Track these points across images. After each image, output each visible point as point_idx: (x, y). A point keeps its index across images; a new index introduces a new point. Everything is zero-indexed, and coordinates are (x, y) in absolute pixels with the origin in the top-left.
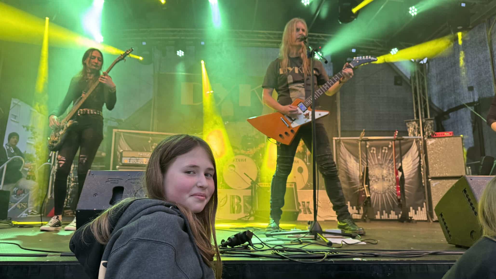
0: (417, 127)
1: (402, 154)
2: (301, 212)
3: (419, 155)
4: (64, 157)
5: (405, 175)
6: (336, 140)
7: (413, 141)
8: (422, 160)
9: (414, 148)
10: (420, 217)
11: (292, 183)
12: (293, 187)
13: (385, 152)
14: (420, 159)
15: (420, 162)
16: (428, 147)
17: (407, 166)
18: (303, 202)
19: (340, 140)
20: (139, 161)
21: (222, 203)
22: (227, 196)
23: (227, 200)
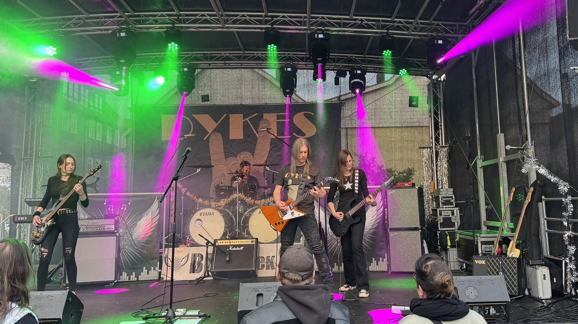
3: (384, 205)
4: (47, 250)
10: (381, 268)
11: (254, 239)
15: (384, 211)
16: (388, 197)
21: (183, 262)
22: (188, 255)
23: (188, 259)
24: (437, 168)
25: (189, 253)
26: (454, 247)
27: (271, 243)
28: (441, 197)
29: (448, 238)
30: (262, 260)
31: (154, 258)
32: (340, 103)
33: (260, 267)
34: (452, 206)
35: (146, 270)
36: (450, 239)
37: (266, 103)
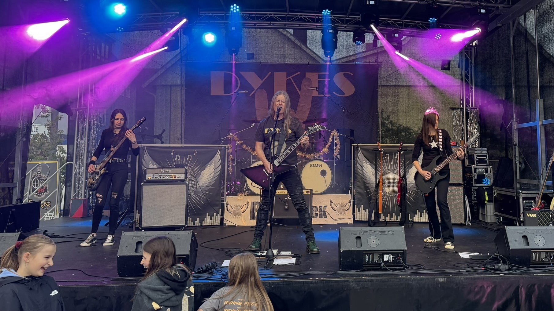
4: (101, 196)
6: (354, 146)
10: (425, 219)
11: (309, 190)
12: (310, 194)
19: (358, 146)
22: (248, 203)
23: (248, 206)
24: (467, 129)
25: (248, 201)
26: (492, 202)
27: (321, 194)
28: (476, 156)
29: (486, 193)
30: (315, 209)
31: (217, 205)
32: (377, 64)
33: (314, 216)
34: (486, 164)
35: (209, 216)
36: (488, 195)
37: (309, 63)
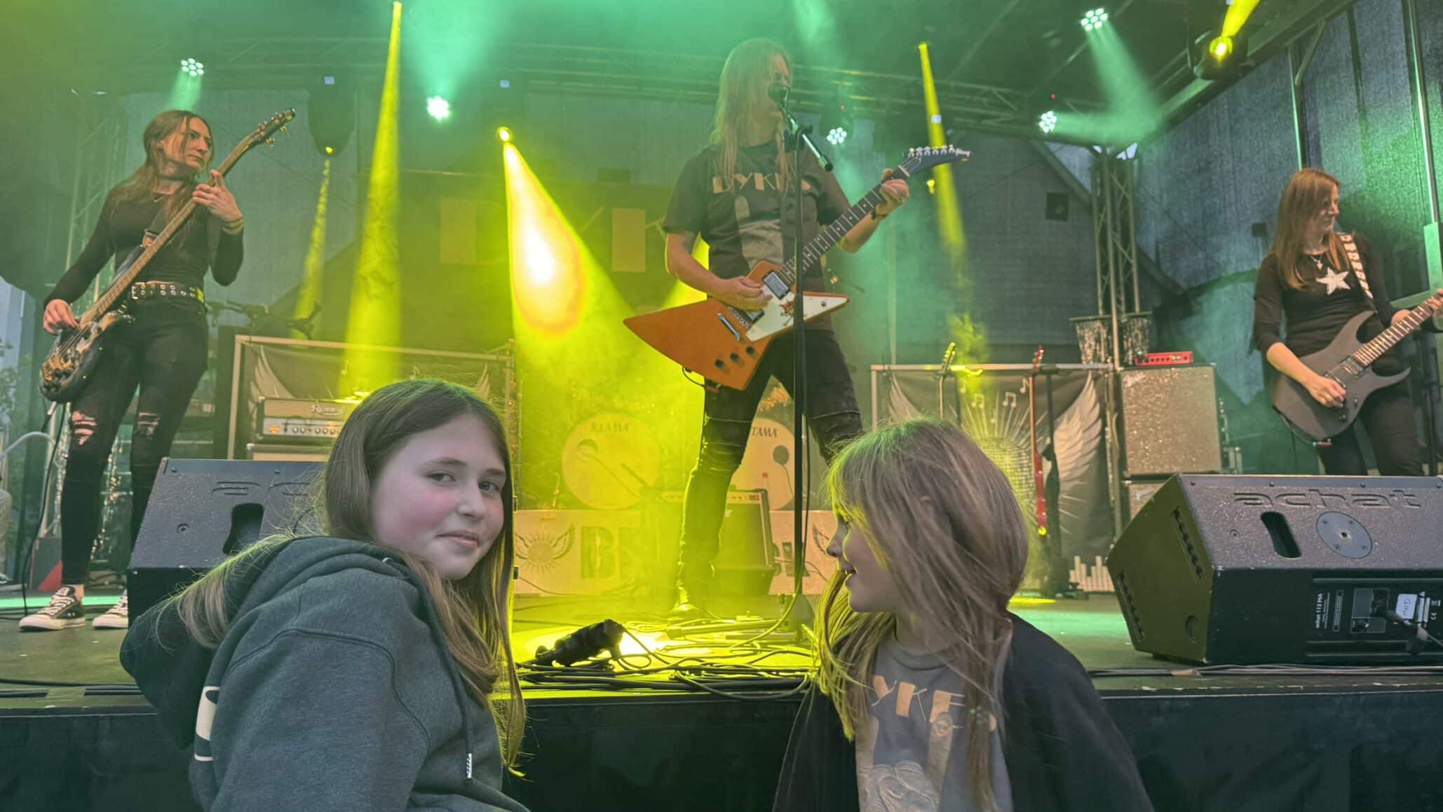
0: (1104, 335)
1: (1056, 409)
2: (780, 570)
3: (1102, 416)
4: (92, 419)
5: (1060, 468)
6: (878, 372)
7: (1086, 376)
8: (1108, 429)
9: (1089, 396)
10: (1100, 583)
11: (757, 491)
12: (760, 502)
13: (1009, 407)
14: (1104, 425)
15: (1102, 433)
16: (1124, 392)
17: (1067, 446)
18: (784, 544)
19: (889, 372)
20: (313, 428)
21: (556, 550)
23: (572, 539)
25: (573, 526)
